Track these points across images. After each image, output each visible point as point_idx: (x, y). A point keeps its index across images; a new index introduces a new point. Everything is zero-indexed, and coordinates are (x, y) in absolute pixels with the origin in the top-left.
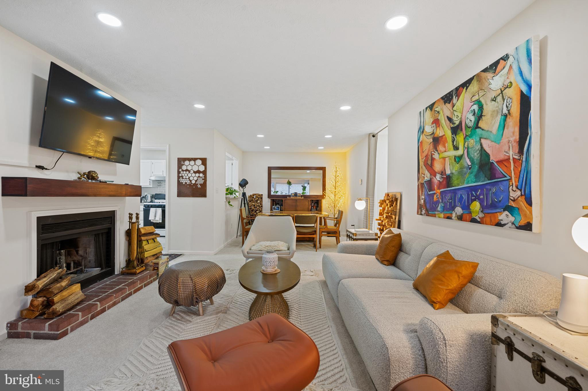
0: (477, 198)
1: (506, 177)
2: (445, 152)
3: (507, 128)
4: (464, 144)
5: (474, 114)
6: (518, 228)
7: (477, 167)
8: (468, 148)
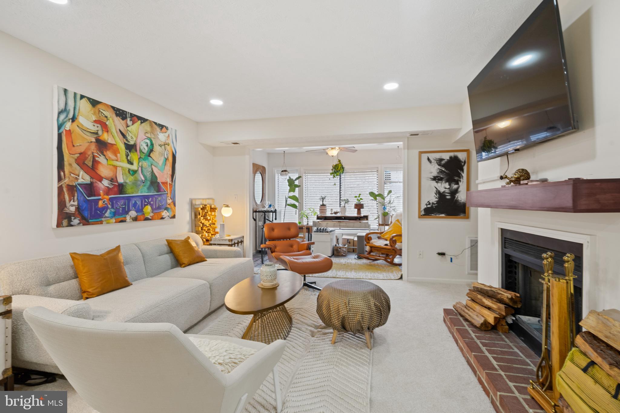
0: (149, 203)
1: (165, 192)
2: (117, 161)
3: (167, 166)
4: (139, 163)
5: (147, 146)
6: (171, 218)
7: (148, 183)
8: (142, 167)
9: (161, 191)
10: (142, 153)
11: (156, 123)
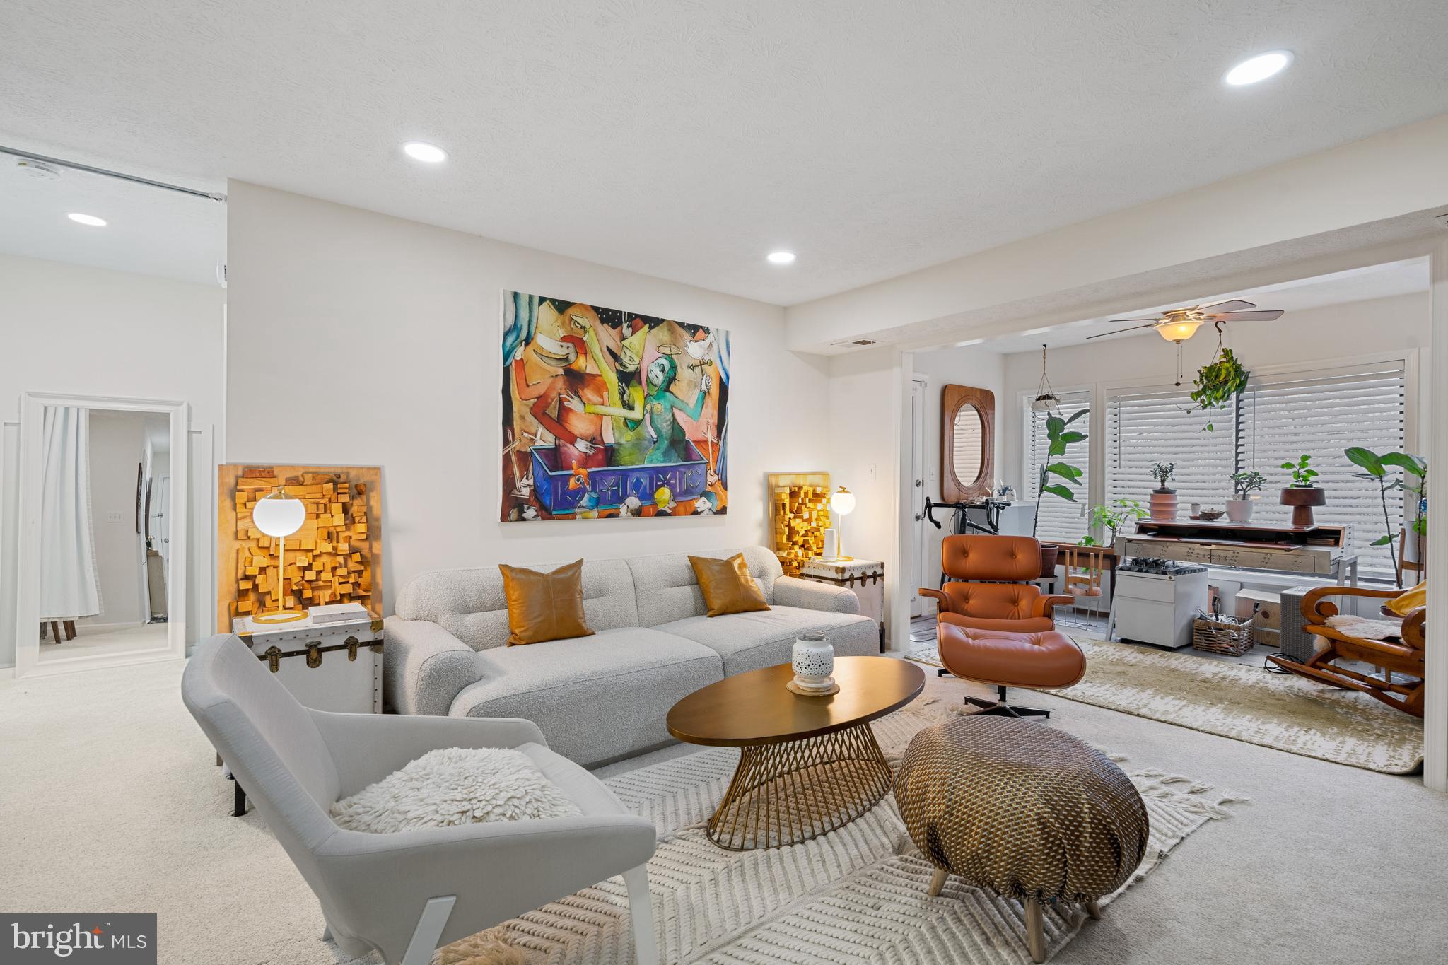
0: (666, 483)
1: (703, 460)
2: (603, 405)
3: (706, 408)
4: (645, 406)
5: (663, 371)
6: (715, 513)
7: (666, 443)
8: (651, 413)
9: (693, 458)
10: (651, 386)
11: (681, 325)
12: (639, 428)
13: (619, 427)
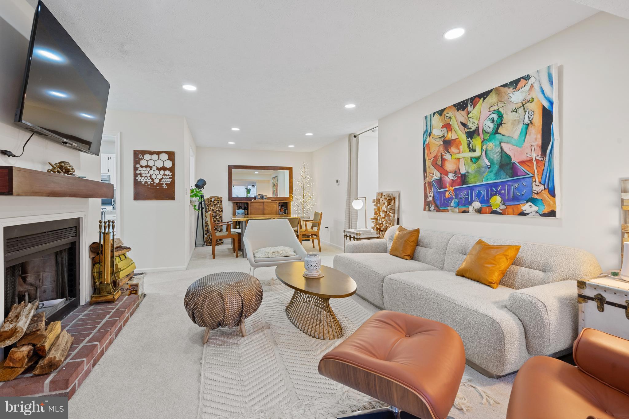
0: (498, 193)
1: (528, 174)
2: (459, 153)
3: (529, 135)
4: (482, 147)
5: (493, 122)
7: (497, 167)
8: (486, 151)
9: (519, 174)
10: (485, 134)
11: (505, 86)
12: (479, 162)
13: (468, 163)
